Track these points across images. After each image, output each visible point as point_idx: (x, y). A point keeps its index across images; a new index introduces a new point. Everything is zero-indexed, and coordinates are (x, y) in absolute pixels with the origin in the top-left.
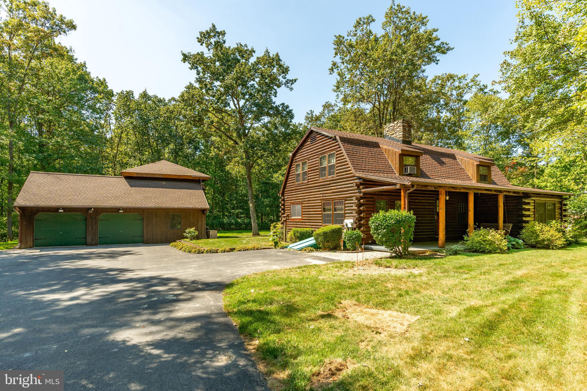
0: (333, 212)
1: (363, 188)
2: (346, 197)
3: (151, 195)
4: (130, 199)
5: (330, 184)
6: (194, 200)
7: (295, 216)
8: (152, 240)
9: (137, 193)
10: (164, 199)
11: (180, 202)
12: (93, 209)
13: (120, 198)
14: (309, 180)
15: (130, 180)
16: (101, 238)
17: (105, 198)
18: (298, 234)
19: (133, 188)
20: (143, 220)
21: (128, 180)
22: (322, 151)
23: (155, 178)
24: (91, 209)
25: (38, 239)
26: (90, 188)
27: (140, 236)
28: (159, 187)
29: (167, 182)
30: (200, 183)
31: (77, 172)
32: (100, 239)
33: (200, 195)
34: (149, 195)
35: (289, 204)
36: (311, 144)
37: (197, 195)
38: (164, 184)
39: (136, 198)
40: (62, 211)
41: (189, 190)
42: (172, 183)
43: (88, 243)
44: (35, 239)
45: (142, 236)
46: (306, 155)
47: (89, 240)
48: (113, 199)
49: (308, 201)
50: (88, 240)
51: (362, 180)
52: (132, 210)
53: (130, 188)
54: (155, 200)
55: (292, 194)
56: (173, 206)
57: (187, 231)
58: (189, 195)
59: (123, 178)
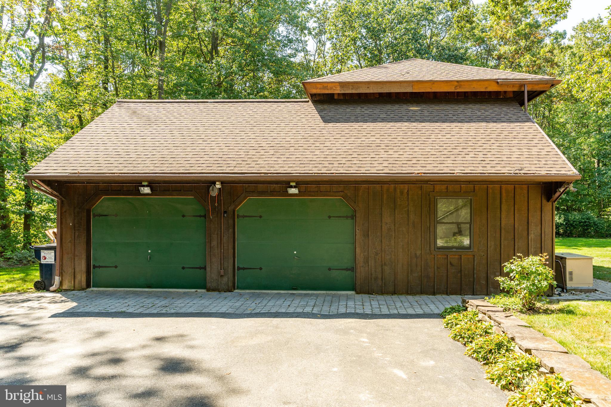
3: (378, 141)
4: (317, 152)
6: (514, 149)
8: (380, 282)
9: (338, 136)
10: (416, 149)
11: (468, 158)
12: (218, 186)
13: (292, 149)
15: (326, 106)
16: (244, 269)
17: (252, 152)
19: (331, 125)
20: (353, 217)
21: (321, 107)
23: (389, 95)
24: (214, 183)
25: (99, 267)
26: (223, 129)
27: (347, 269)
28: (400, 120)
29: (424, 106)
30: (522, 104)
31: (212, 95)
32: (241, 271)
33: (530, 136)
34: (373, 139)
37: (520, 136)
38: (416, 111)
39: (334, 150)
40: (147, 190)
41: (491, 125)
42: (437, 108)
43: (209, 285)
44: (95, 267)
45: (352, 269)
47: (212, 274)
48: (272, 152)
50: (208, 274)
52: (323, 187)
53: (322, 124)
54: (391, 152)
56: (446, 170)
57: (507, 266)
58: (494, 136)
59: (310, 103)
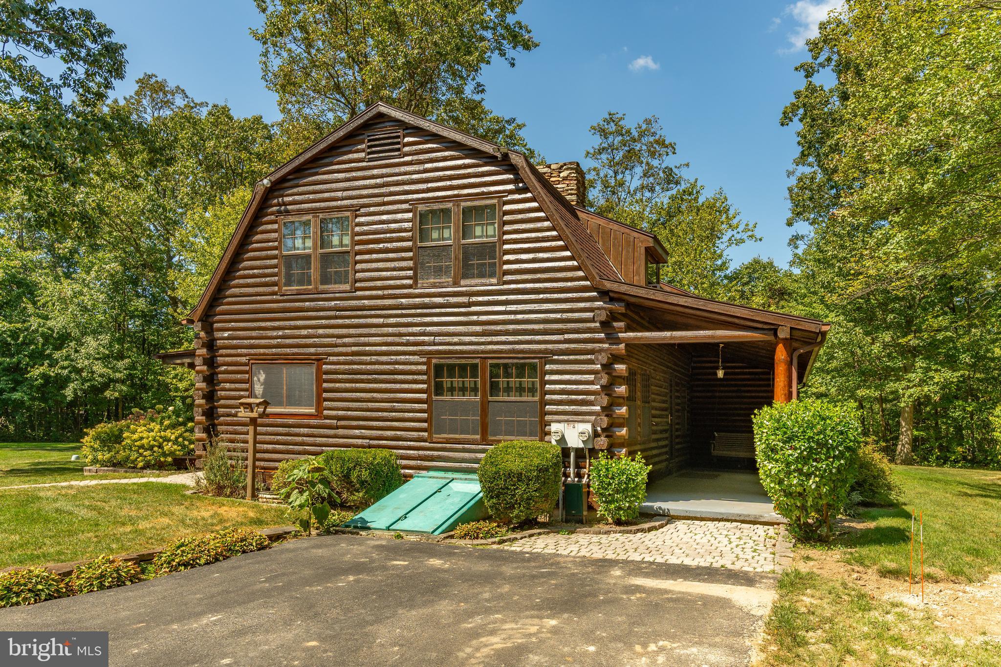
0: (484, 396)
1: (629, 329)
2: (546, 351)
5: (470, 305)
7: (280, 404)
14: (358, 285)
18: (365, 474)
22: (429, 190)
35: (244, 359)
36: (370, 160)
46: (339, 194)
49: (354, 354)
51: (623, 304)
55: (263, 324)
